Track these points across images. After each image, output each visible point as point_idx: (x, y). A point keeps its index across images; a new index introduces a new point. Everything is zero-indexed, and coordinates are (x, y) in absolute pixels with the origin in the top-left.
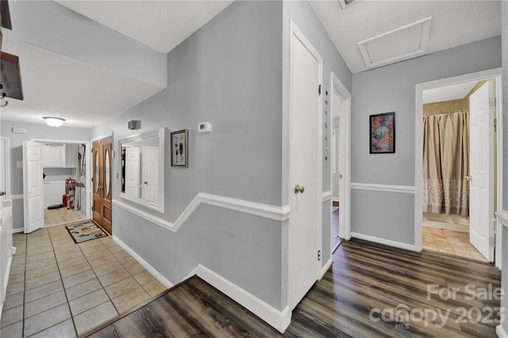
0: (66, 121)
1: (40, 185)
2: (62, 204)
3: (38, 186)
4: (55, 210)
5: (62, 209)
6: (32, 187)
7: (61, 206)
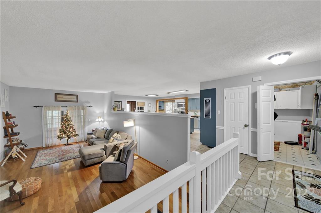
0: (292, 55)
1: (271, 123)
2: (298, 141)
3: (269, 123)
4: (290, 145)
5: (297, 146)
6: (264, 124)
7: (296, 144)
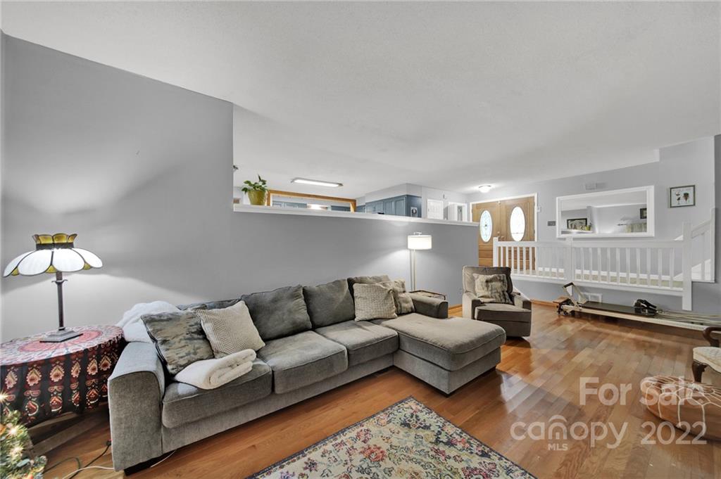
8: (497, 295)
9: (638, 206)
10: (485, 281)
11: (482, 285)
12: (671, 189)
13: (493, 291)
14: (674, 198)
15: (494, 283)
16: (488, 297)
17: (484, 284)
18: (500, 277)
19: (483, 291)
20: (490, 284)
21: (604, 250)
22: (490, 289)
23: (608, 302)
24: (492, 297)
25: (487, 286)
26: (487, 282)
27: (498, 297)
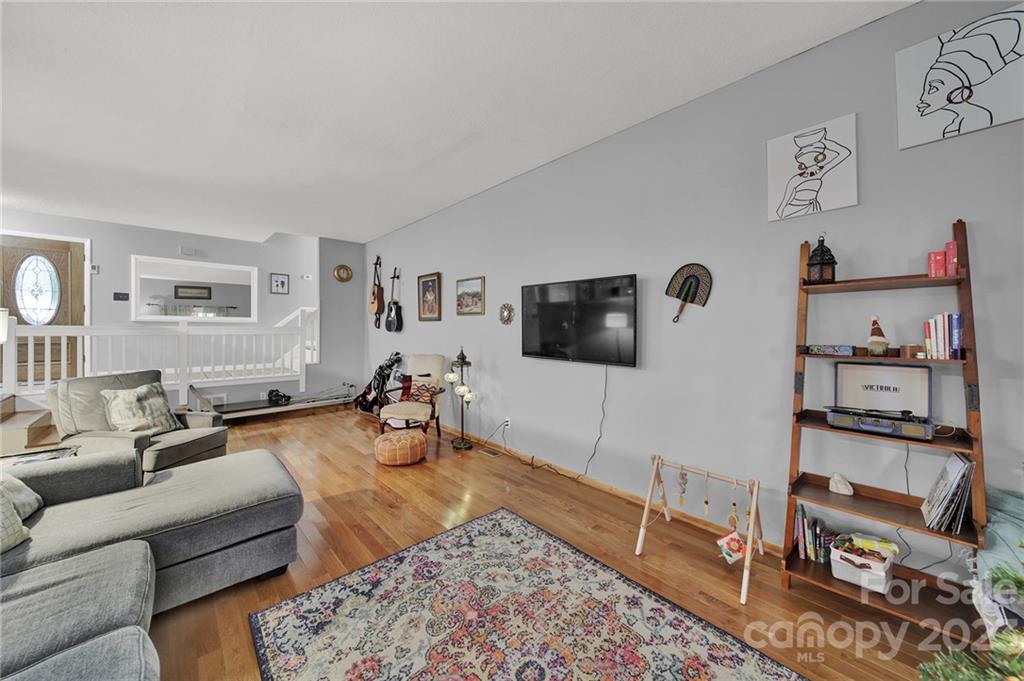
8: (163, 419)
9: (174, 281)
10: (134, 399)
11: (130, 409)
12: (272, 274)
13: (156, 415)
14: (274, 284)
15: (151, 401)
16: (149, 428)
17: (135, 404)
18: (156, 388)
19: (134, 420)
20: (145, 403)
21: (229, 337)
22: (148, 411)
23: (233, 402)
24: (155, 426)
25: (143, 409)
26: (139, 400)
27: (164, 422)
